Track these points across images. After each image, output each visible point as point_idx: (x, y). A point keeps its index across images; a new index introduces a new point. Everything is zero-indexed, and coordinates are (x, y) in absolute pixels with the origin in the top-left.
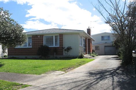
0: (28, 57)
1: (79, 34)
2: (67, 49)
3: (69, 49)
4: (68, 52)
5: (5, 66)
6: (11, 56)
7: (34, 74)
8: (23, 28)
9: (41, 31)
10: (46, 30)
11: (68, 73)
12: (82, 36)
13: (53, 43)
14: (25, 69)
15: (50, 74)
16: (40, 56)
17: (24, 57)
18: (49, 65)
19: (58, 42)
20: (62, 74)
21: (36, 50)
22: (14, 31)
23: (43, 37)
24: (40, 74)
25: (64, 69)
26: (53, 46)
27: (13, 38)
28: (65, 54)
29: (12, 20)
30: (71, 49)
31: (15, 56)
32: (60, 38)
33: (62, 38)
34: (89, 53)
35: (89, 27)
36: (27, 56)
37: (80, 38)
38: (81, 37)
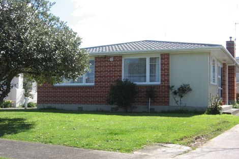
0: (85, 107)
1: (210, 53)
2: (179, 89)
3: (184, 90)
4: (182, 97)
5: (37, 128)
6: (46, 106)
7: (115, 150)
8: (79, 39)
9: (107, 47)
10: (117, 45)
11: (198, 150)
12: (216, 59)
13: (145, 76)
14: (88, 137)
15: (155, 152)
16: (114, 106)
17: (75, 107)
18: (143, 129)
19: (157, 74)
20: (185, 152)
21: (103, 92)
22: (60, 45)
23: (121, 60)
24: (128, 151)
25: (185, 141)
26: (145, 81)
27: (59, 61)
28: (174, 101)
29: (53, 19)
30: (190, 90)
31: (53, 106)
32: (162, 64)
33: (168, 64)
34: (231, 101)
35: (231, 38)
36: (81, 106)
37: (211, 63)
38: (214, 61)
